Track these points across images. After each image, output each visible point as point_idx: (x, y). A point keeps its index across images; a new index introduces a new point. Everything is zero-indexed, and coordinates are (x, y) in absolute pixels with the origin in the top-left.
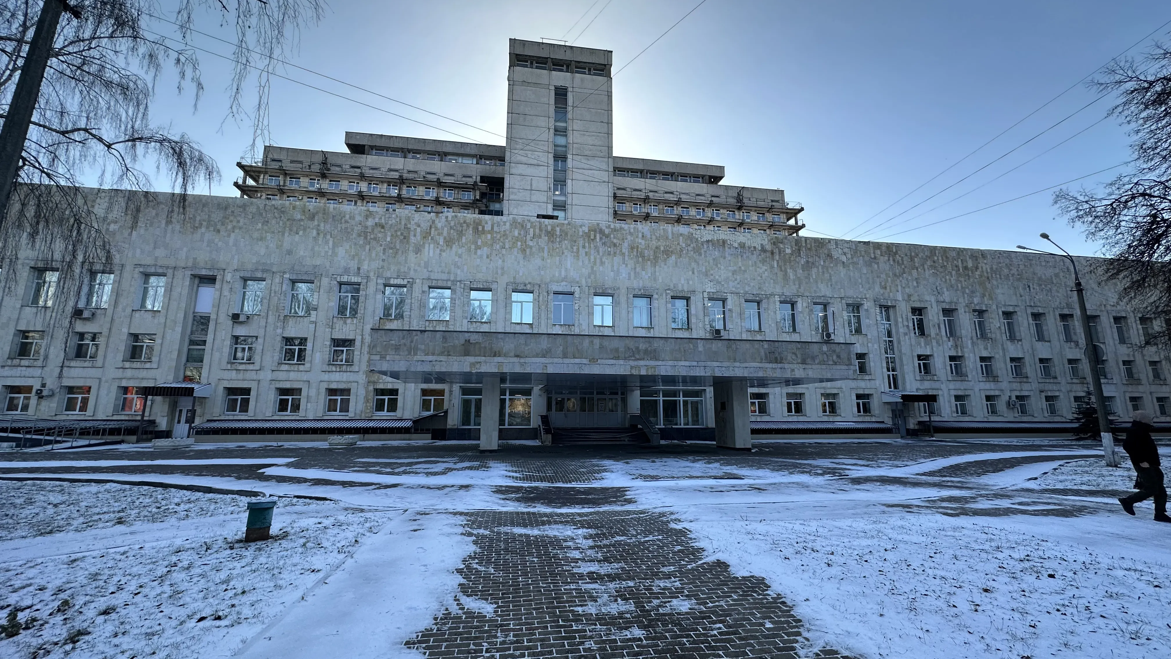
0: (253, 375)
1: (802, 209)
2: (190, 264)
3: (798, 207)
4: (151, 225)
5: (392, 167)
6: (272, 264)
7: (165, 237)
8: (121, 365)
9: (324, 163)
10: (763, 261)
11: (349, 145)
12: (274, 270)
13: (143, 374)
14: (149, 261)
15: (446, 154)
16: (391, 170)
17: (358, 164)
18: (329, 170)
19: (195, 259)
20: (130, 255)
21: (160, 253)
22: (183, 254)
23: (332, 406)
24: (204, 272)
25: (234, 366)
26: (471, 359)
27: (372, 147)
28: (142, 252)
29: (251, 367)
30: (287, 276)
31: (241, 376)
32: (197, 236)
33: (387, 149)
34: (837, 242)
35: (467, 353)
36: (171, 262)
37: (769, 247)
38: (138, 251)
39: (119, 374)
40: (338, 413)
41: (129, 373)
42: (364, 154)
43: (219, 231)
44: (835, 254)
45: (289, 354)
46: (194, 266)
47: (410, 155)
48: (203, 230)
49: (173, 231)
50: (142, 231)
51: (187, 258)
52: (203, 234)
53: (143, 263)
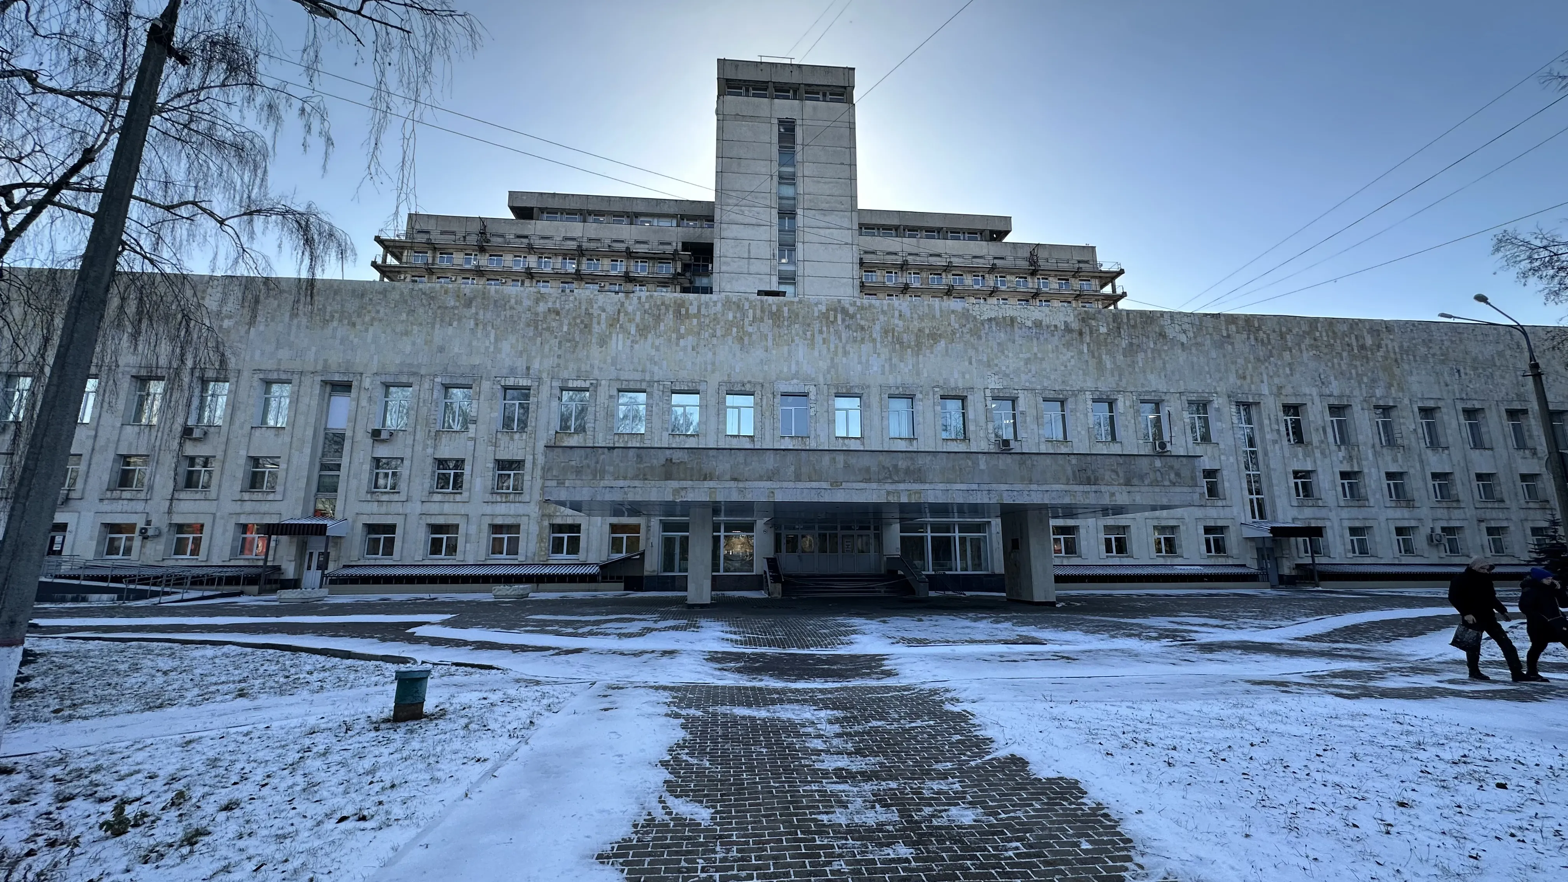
0: (398, 508)
1: (1121, 272)
2: (319, 367)
3: (1115, 269)
4: (273, 320)
5: (569, 235)
6: (419, 366)
7: (289, 335)
8: (238, 498)
9: (483, 233)
10: (1068, 345)
11: (513, 209)
12: (423, 372)
13: (265, 507)
14: (269, 365)
15: (637, 215)
16: (566, 239)
17: (526, 233)
18: (488, 241)
19: (326, 361)
20: (248, 358)
21: (284, 354)
22: (311, 355)
23: (496, 548)
24: (337, 378)
25: (375, 497)
26: (674, 484)
27: (542, 210)
28: (263, 353)
29: (396, 497)
30: (438, 380)
31: (383, 509)
32: (328, 331)
33: (563, 211)
34: (1172, 315)
35: (668, 477)
36: (297, 365)
37: (1075, 326)
38: (258, 353)
39: (237, 507)
40: (504, 556)
41: (248, 507)
42: (532, 219)
43: (354, 325)
44: (1171, 333)
45: (443, 482)
46: (326, 369)
47: (591, 218)
48: (335, 323)
49: (299, 326)
50: (262, 328)
51: (316, 361)
52: (335, 329)
53: (263, 367)
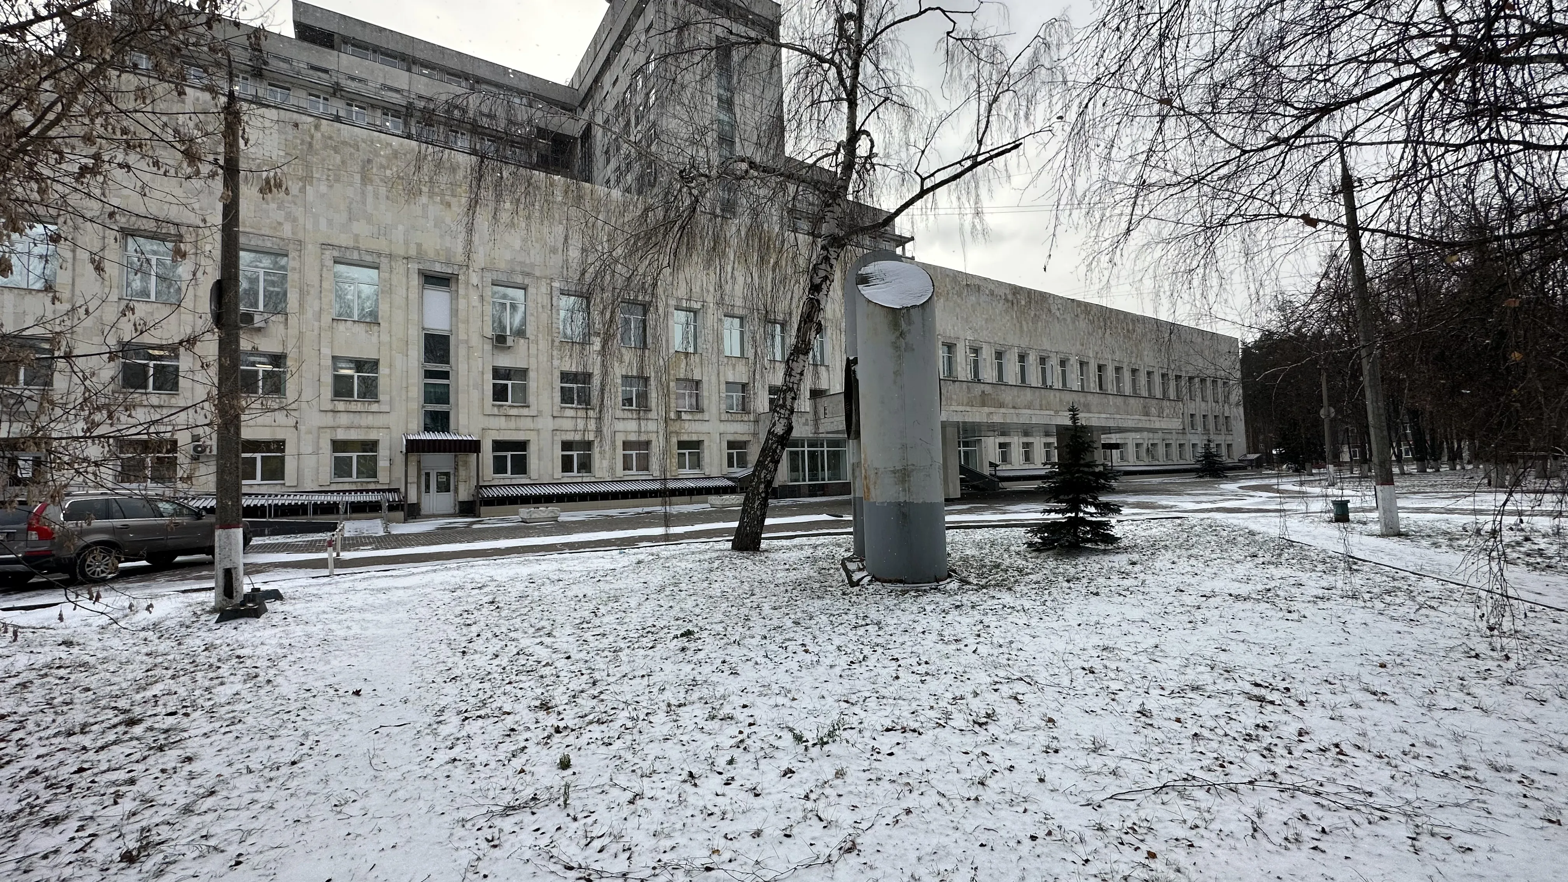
0: (528, 423)
1: (912, 239)
2: (413, 252)
3: (908, 235)
4: (337, 180)
6: (533, 265)
7: (364, 203)
8: (329, 407)
9: (256, 48)
11: (297, 25)
12: (538, 274)
14: (344, 240)
17: (324, 65)
18: (266, 63)
19: (419, 245)
20: (309, 226)
21: (361, 228)
22: (398, 234)
24: (438, 268)
25: (502, 411)
27: (346, 40)
28: (330, 222)
29: (525, 411)
30: (556, 284)
31: (512, 424)
32: (417, 210)
33: (376, 50)
36: (382, 245)
38: (323, 222)
39: (328, 419)
41: (344, 419)
43: (449, 205)
46: (420, 257)
48: (424, 199)
49: (376, 196)
50: (323, 188)
51: (406, 243)
52: (425, 207)
53: (336, 243)
